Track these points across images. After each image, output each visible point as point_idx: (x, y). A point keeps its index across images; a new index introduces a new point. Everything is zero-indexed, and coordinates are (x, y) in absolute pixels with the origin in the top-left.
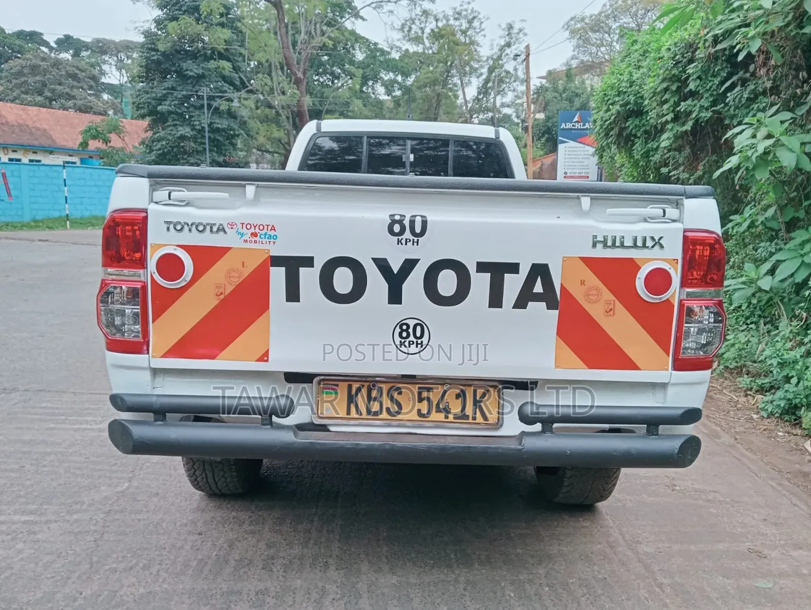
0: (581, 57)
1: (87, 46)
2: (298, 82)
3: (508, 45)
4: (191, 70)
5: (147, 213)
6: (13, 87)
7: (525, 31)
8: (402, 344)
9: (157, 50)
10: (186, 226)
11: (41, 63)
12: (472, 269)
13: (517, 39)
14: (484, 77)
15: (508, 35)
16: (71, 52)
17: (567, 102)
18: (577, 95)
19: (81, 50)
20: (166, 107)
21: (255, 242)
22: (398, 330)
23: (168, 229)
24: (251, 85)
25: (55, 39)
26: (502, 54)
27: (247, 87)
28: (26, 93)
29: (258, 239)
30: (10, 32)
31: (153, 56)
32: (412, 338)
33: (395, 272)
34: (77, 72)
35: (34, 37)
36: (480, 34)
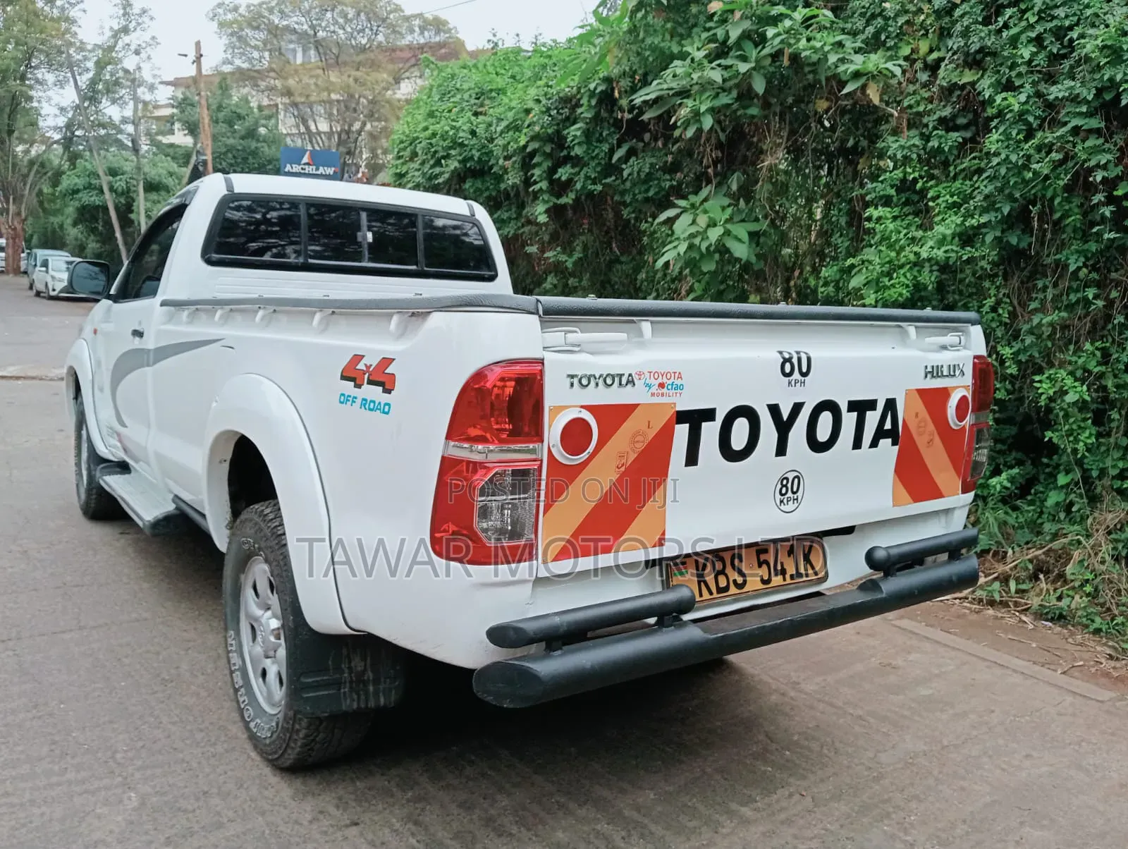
0: (238, 62)
3: (125, 30)
5: (543, 364)
7: (150, 13)
8: (782, 502)
10: (592, 379)
12: (844, 407)
13: (139, 24)
14: (91, 75)
15: (124, 15)
17: (224, 125)
18: (240, 117)
21: (663, 395)
22: (779, 486)
23: (572, 385)
26: (116, 43)
29: (665, 390)
32: (790, 494)
33: (785, 419)
36: (76, 8)
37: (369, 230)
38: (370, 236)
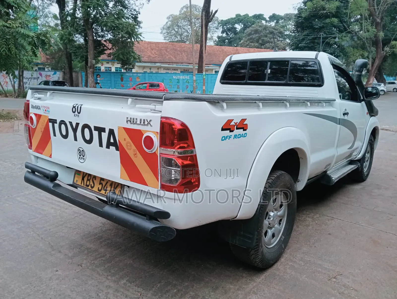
1: (282, 18)
2: (377, 24)
4: (317, 25)
6: (247, 40)
8: (80, 158)
9: (302, 17)
10: (34, 107)
11: (259, 28)
12: (93, 128)
16: (275, 21)
19: (279, 20)
20: (303, 44)
22: (78, 152)
24: (349, 29)
25: (269, 16)
27: (348, 30)
28: (252, 42)
29: (46, 112)
30: (251, 16)
31: (299, 20)
32: (82, 156)
33: (74, 127)
34: (273, 30)
35: (259, 17)
37: (270, 69)
38: (269, 71)
